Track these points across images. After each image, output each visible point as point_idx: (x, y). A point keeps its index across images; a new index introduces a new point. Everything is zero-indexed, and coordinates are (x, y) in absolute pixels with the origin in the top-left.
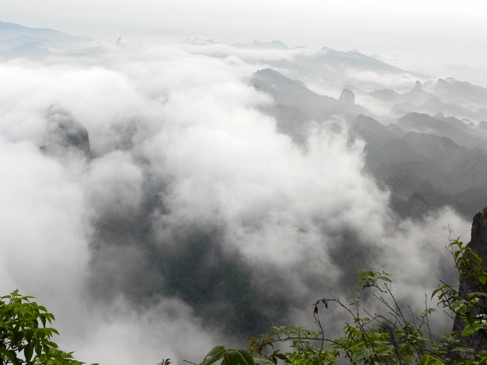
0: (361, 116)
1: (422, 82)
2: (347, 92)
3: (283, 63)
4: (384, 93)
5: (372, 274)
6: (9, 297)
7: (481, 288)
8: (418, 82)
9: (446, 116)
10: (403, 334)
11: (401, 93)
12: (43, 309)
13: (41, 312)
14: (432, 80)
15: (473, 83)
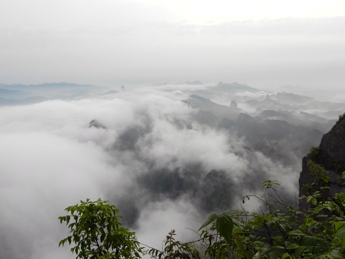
0: (241, 113)
1: (270, 95)
2: (234, 103)
3: (200, 91)
4: (252, 102)
5: (270, 182)
6: (97, 202)
7: (326, 185)
8: (267, 95)
9: (283, 111)
10: (290, 210)
11: (260, 101)
12: (114, 206)
13: (113, 208)
14: (274, 93)
15: (295, 94)
